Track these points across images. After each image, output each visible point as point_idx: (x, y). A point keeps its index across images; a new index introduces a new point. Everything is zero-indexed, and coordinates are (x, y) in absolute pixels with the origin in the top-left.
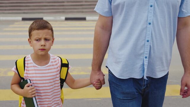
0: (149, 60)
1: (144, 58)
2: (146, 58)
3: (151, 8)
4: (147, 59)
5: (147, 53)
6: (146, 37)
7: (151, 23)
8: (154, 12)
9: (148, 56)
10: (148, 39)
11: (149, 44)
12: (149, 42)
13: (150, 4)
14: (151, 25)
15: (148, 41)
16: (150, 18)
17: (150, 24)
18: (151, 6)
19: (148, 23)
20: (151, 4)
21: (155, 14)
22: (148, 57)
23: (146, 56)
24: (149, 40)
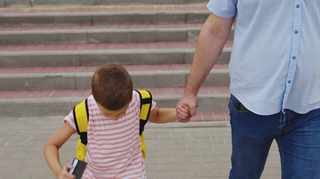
0: (293, 85)
1: (287, 83)
2: (289, 82)
3: (298, 9)
4: (291, 84)
5: (291, 75)
6: (291, 51)
7: (299, 32)
8: (302, 16)
9: (292, 80)
10: (294, 55)
11: (296, 63)
12: (296, 59)
13: (296, 3)
14: (298, 34)
15: (294, 58)
16: (297, 24)
17: (296, 32)
18: (298, 7)
19: (294, 32)
20: (298, 4)
21: (303, 17)
22: (292, 82)
23: (290, 79)
24: (296, 56)
